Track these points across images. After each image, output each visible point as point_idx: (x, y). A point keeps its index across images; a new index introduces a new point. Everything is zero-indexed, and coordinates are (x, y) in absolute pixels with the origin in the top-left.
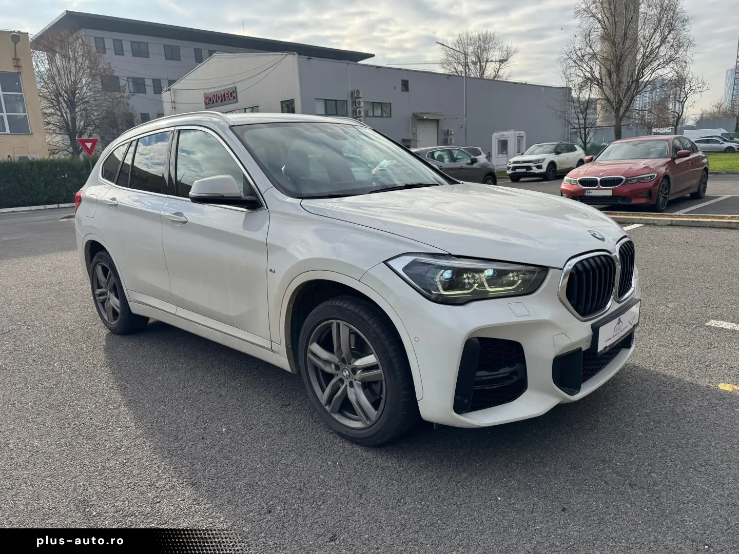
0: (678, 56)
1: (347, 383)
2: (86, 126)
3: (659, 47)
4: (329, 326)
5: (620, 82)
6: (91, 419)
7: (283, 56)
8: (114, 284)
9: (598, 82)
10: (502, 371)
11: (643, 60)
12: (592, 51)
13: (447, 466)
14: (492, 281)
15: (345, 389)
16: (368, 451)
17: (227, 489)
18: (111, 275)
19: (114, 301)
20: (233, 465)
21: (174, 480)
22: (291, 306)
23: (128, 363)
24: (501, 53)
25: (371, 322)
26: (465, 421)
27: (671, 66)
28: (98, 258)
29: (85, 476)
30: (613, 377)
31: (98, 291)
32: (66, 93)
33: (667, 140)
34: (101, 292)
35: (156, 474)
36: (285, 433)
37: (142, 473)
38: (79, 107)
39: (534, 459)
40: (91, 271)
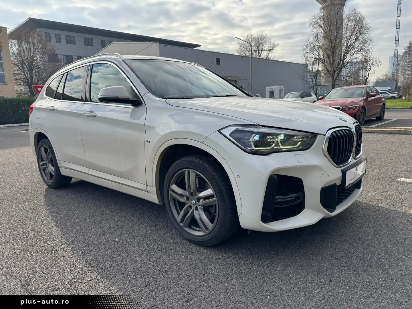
0: (365, 47)
1: (194, 208)
2: (38, 81)
3: (355, 42)
4: (183, 173)
5: (334, 61)
6: (34, 234)
7: (151, 44)
8: (51, 158)
9: (322, 61)
10: (291, 196)
11: (346, 49)
12: (319, 44)
13: (256, 257)
14: (283, 142)
15: (193, 212)
16: (207, 250)
17: (120, 273)
18: (49, 152)
19: (51, 168)
20: (123, 259)
21: (85, 268)
22: (160, 162)
23: (58, 204)
24: (269, 45)
25: (209, 168)
26: (269, 227)
27: (361, 52)
28: (42, 143)
29: (28, 267)
30: (348, 208)
31: (41, 163)
32: (28, 62)
33: (363, 88)
34: (43, 164)
35: (74, 265)
36: (155, 240)
37: (65, 264)
38: (35, 70)
39: (308, 252)
40: (37, 152)
